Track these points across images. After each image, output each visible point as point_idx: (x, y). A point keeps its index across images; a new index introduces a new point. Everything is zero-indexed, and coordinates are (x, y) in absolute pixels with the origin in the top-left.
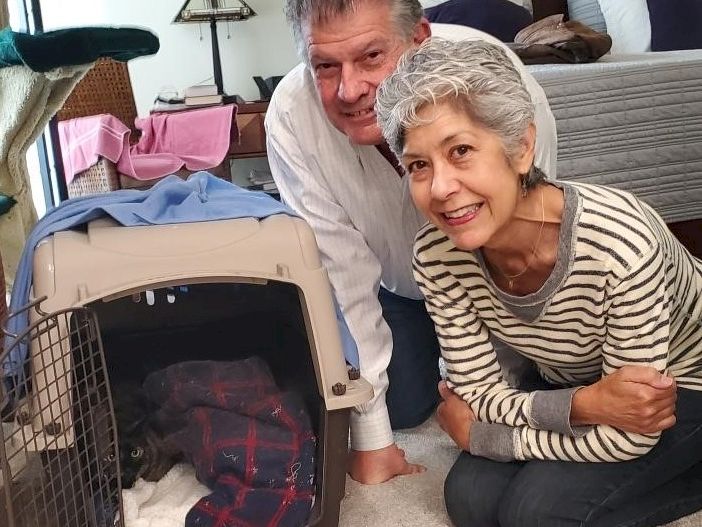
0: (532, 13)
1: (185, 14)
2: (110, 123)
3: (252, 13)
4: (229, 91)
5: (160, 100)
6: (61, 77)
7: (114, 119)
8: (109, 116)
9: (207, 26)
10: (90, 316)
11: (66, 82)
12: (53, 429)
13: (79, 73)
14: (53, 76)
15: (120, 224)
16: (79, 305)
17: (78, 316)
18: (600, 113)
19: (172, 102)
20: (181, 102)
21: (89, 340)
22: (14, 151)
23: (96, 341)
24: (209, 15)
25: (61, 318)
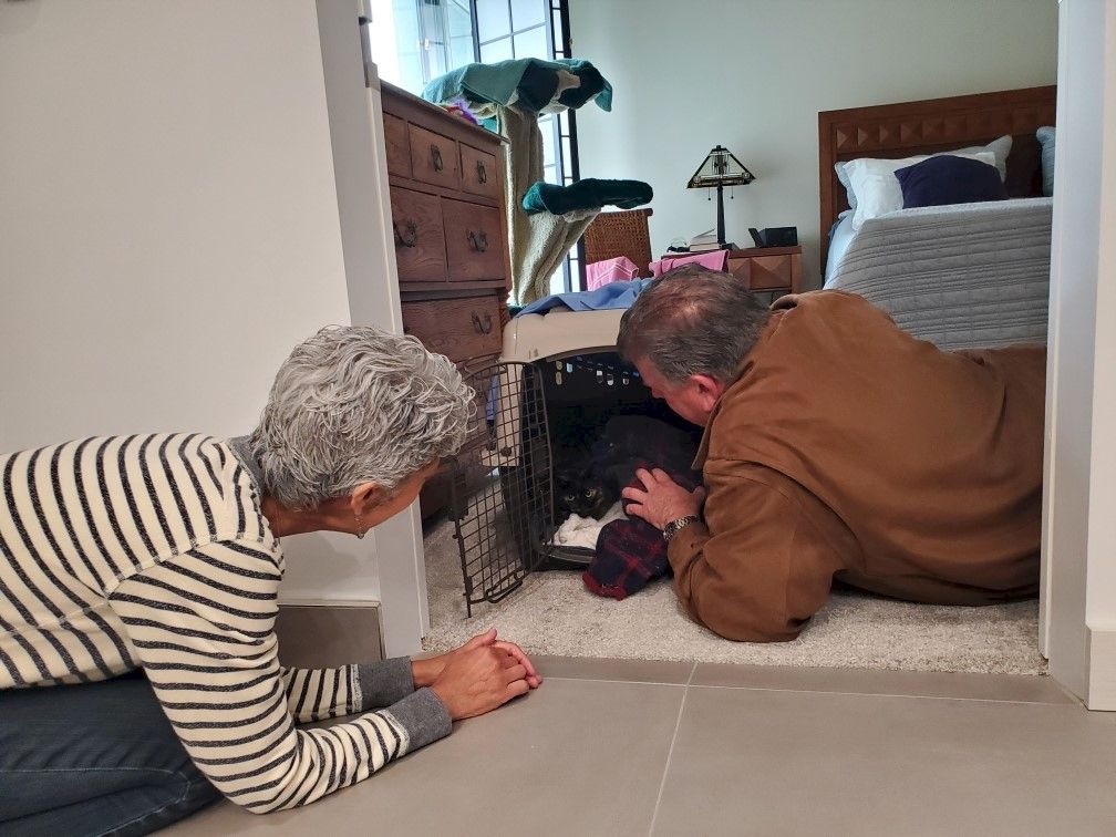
0: (1003, 178)
1: (697, 179)
2: (623, 263)
3: (752, 177)
4: (728, 240)
5: (672, 249)
6: (575, 220)
7: (627, 261)
8: (623, 257)
9: (714, 190)
10: (536, 371)
11: (579, 224)
12: (506, 452)
13: (590, 217)
14: (570, 219)
15: (571, 310)
16: (528, 361)
17: (527, 368)
18: (1029, 246)
19: (681, 249)
20: (687, 250)
21: (535, 388)
22: (540, 278)
23: (540, 390)
24: (715, 180)
25: (511, 367)
